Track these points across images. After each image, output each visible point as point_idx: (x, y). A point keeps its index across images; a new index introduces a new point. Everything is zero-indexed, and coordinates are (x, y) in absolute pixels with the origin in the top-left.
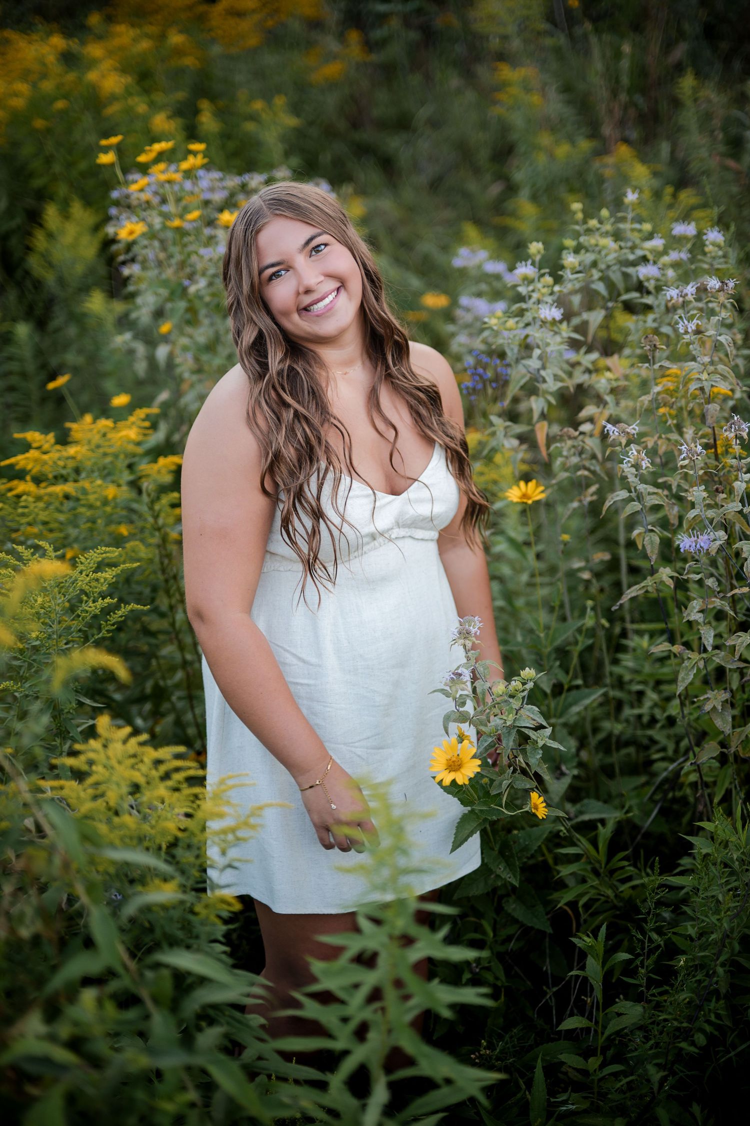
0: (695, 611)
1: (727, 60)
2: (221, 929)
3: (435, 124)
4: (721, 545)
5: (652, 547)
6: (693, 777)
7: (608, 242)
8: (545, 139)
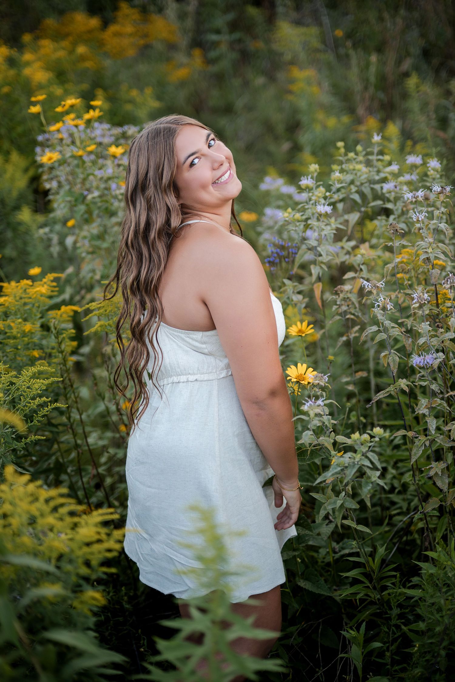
0: (423, 407)
1: (437, 71)
2: (92, 620)
3: (249, 108)
4: (440, 362)
5: (394, 364)
6: (421, 525)
7: (361, 167)
8: (320, 116)
